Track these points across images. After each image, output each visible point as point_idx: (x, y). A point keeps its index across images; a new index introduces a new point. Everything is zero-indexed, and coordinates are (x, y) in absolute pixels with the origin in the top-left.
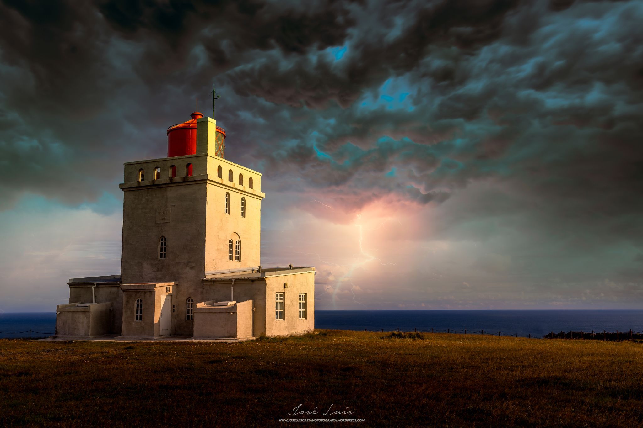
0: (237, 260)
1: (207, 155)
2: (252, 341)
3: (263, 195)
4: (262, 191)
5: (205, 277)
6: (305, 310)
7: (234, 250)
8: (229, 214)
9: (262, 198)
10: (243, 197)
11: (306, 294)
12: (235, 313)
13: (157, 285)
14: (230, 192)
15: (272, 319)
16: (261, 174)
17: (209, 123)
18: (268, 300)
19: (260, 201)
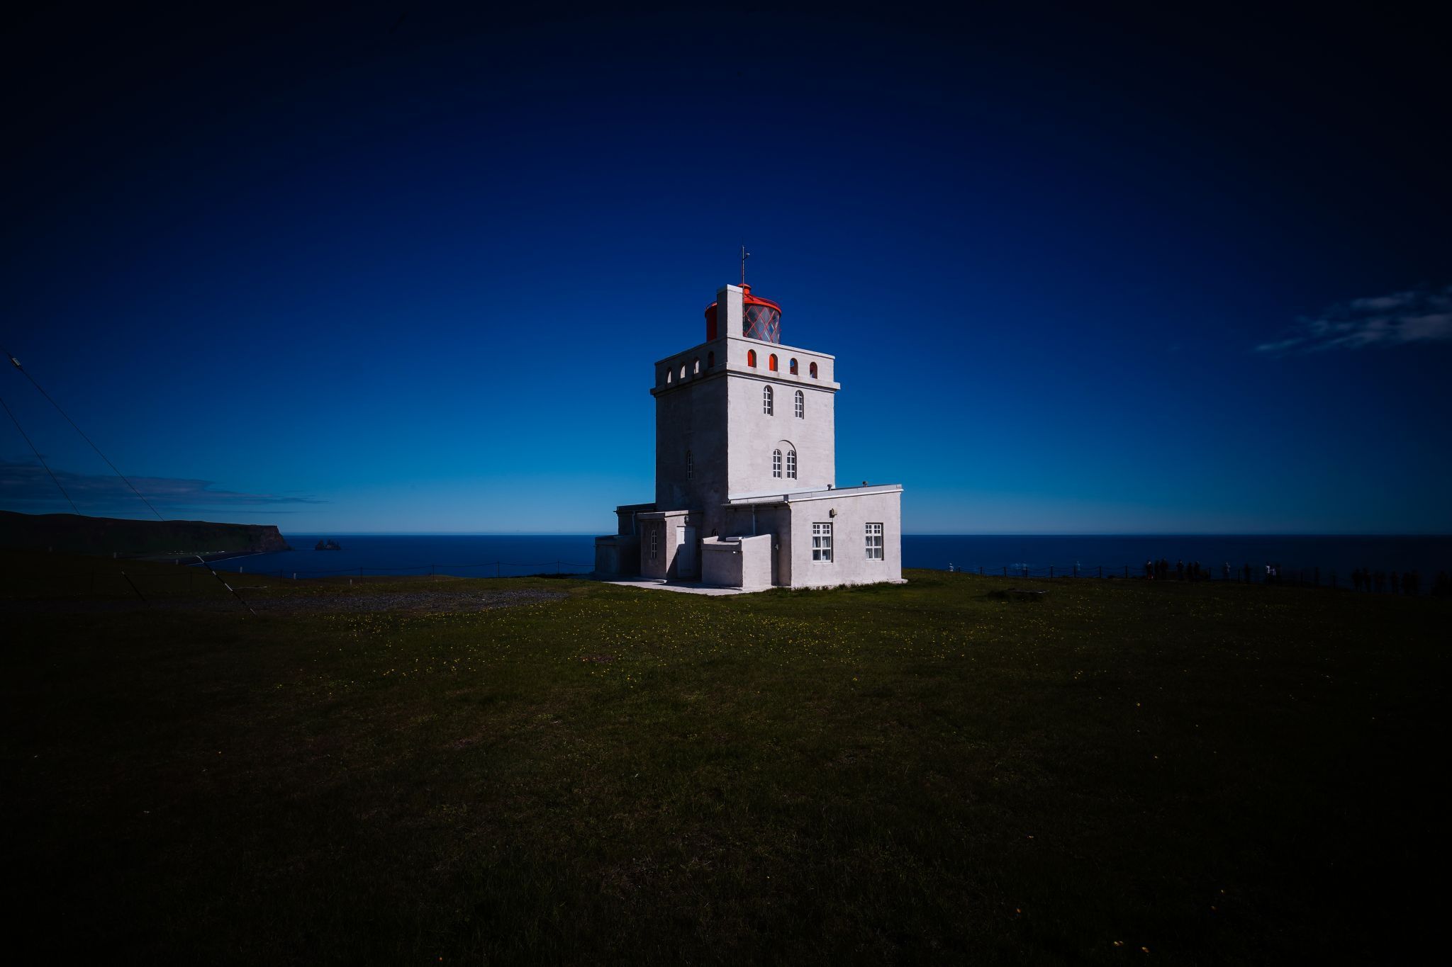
0: (791, 478)
1: (726, 338)
2: (772, 590)
3: (837, 386)
4: (836, 380)
5: (730, 502)
6: (880, 547)
7: (784, 463)
8: (772, 415)
9: (835, 390)
10: (799, 391)
11: (882, 524)
12: (740, 552)
13: (667, 514)
14: (772, 385)
15: (805, 560)
16: (834, 357)
17: (729, 292)
18: (795, 534)
19: (833, 395)
